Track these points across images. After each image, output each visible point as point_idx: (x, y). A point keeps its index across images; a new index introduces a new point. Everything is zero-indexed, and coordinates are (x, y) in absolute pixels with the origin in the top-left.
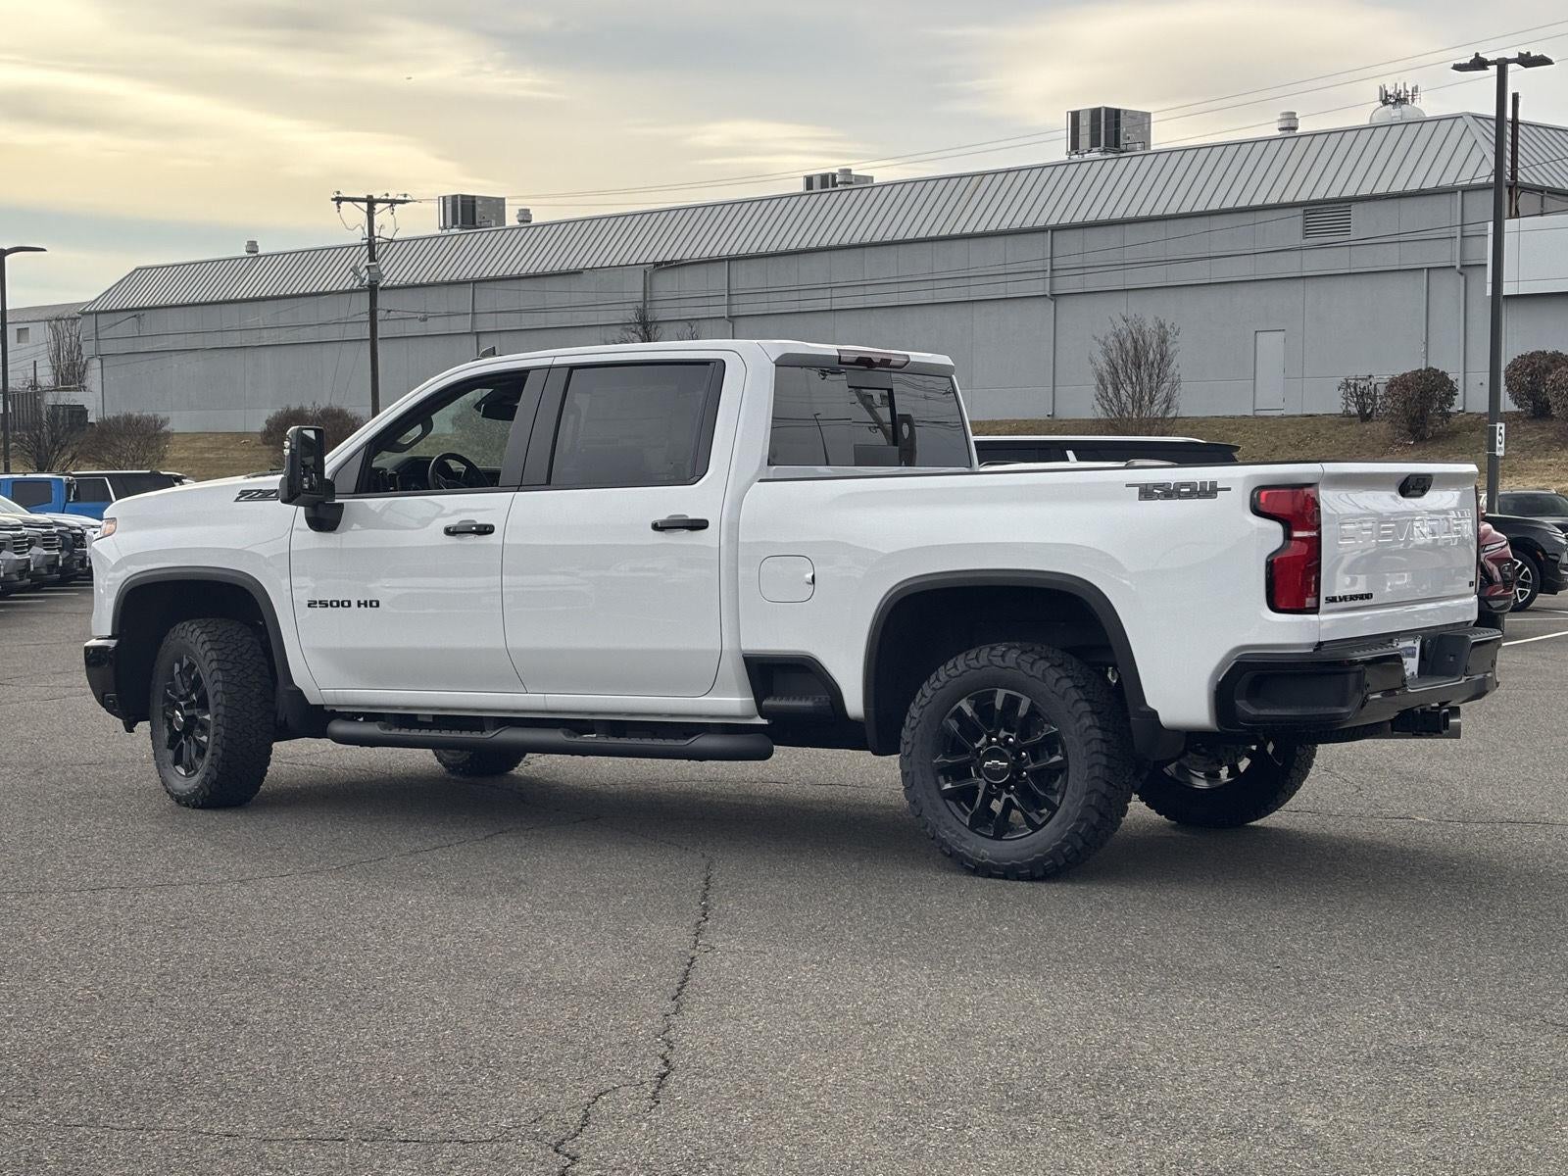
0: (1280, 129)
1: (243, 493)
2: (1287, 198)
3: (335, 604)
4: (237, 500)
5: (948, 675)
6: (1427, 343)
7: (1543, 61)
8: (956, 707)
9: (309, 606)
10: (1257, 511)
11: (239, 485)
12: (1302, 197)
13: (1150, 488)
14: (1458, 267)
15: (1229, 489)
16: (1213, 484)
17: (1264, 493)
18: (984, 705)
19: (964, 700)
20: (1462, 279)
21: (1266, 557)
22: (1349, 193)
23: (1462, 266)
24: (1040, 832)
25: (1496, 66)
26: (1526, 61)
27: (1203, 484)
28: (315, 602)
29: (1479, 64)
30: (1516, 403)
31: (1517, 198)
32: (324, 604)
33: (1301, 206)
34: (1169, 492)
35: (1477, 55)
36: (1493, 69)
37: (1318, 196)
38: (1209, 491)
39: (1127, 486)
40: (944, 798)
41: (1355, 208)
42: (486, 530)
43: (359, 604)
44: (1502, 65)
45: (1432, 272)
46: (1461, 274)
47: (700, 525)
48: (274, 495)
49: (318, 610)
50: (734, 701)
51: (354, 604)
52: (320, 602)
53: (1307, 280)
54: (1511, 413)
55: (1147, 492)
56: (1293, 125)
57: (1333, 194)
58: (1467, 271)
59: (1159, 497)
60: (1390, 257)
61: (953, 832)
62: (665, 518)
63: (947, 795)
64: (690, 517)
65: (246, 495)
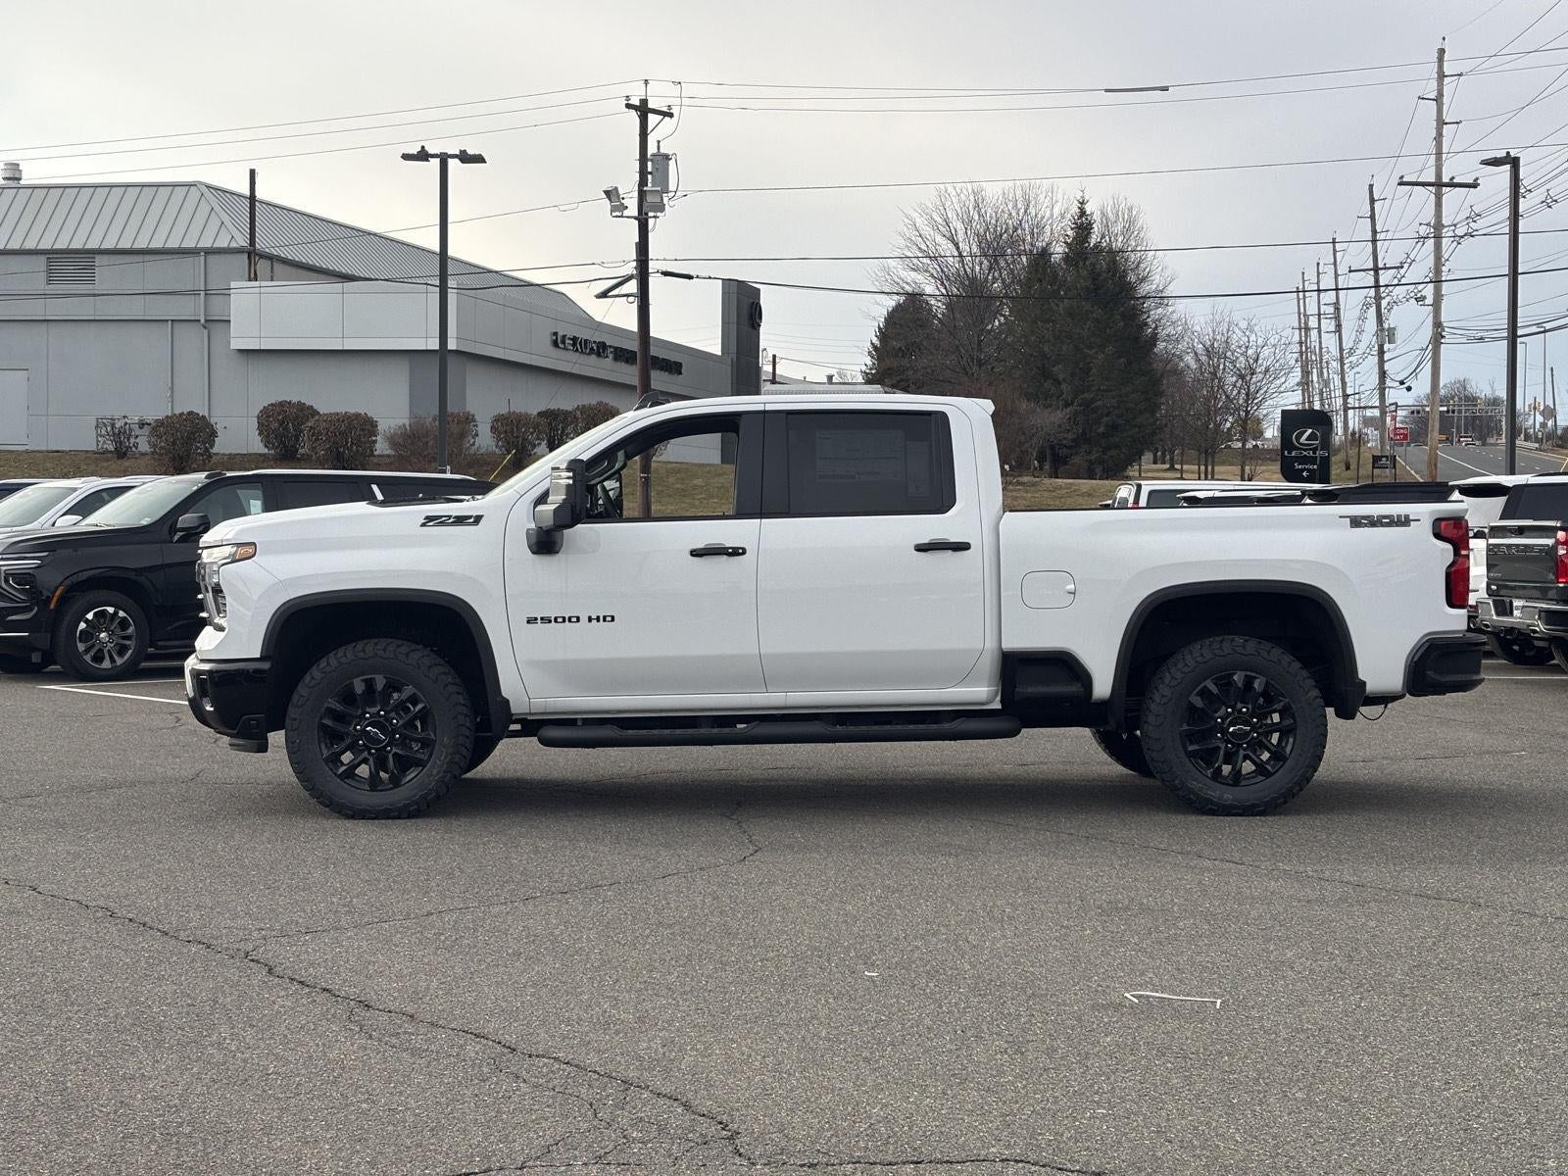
0: (4, 179)
1: (429, 519)
2: (30, 245)
3: (560, 620)
4: (423, 525)
5: (1196, 662)
6: (172, 388)
7: (479, 159)
8: (1202, 685)
9: (528, 622)
10: (1437, 536)
11: (424, 511)
12: (45, 245)
13: (1359, 519)
14: (203, 321)
15: (1419, 520)
16: (1407, 517)
17: (1443, 523)
18: (1225, 683)
19: (1209, 680)
20: (206, 332)
21: (1445, 569)
22: (92, 245)
23: (206, 321)
24: (1273, 778)
25: (438, 159)
26: (465, 158)
27: (1399, 516)
28: (536, 619)
29: (423, 156)
30: (266, 446)
31: (255, 265)
32: (546, 620)
33: (45, 254)
34: (1374, 522)
35: (423, 147)
36: (436, 162)
37: (60, 245)
38: (1404, 521)
39: (1340, 517)
40: (1189, 757)
41: (99, 260)
42: (737, 552)
43: (590, 619)
44: (444, 159)
45: (175, 323)
46: (205, 328)
47: (963, 546)
48: (472, 520)
49: (540, 626)
50: (980, 691)
51: (584, 619)
52: (542, 619)
53: (50, 323)
54: (260, 455)
55: (1356, 522)
56: (17, 176)
57: (76, 245)
58: (209, 325)
59: (1366, 525)
60: (135, 308)
61: (1200, 783)
62: (927, 541)
63: (1191, 755)
64: (952, 540)
65: (430, 519)
